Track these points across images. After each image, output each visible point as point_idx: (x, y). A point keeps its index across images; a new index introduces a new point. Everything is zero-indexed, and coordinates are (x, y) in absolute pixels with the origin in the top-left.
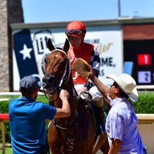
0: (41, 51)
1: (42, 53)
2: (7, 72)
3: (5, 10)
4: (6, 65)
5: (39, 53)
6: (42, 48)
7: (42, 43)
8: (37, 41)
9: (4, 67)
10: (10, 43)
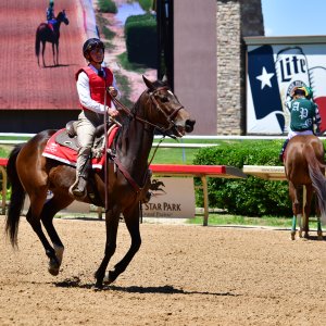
0: (286, 77)
1: (288, 80)
2: (238, 107)
3: (238, 16)
4: (237, 97)
5: (284, 80)
6: (289, 73)
7: (288, 65)
8: (281, 62)
9: (234, 98)
10: (243, 65)
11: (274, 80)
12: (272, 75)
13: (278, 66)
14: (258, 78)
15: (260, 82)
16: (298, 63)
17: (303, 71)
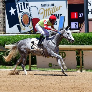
8: (19, 4)
11: (16, 12)
12: (15, 10)
13: (17, 6)
14: (10, 11)
15: (10, 13)
16: (25, 5)
17: (27, 8)
